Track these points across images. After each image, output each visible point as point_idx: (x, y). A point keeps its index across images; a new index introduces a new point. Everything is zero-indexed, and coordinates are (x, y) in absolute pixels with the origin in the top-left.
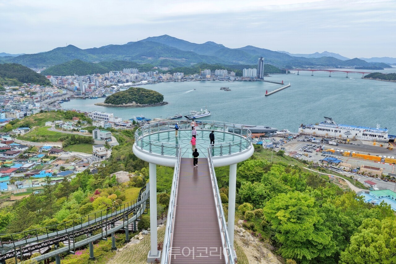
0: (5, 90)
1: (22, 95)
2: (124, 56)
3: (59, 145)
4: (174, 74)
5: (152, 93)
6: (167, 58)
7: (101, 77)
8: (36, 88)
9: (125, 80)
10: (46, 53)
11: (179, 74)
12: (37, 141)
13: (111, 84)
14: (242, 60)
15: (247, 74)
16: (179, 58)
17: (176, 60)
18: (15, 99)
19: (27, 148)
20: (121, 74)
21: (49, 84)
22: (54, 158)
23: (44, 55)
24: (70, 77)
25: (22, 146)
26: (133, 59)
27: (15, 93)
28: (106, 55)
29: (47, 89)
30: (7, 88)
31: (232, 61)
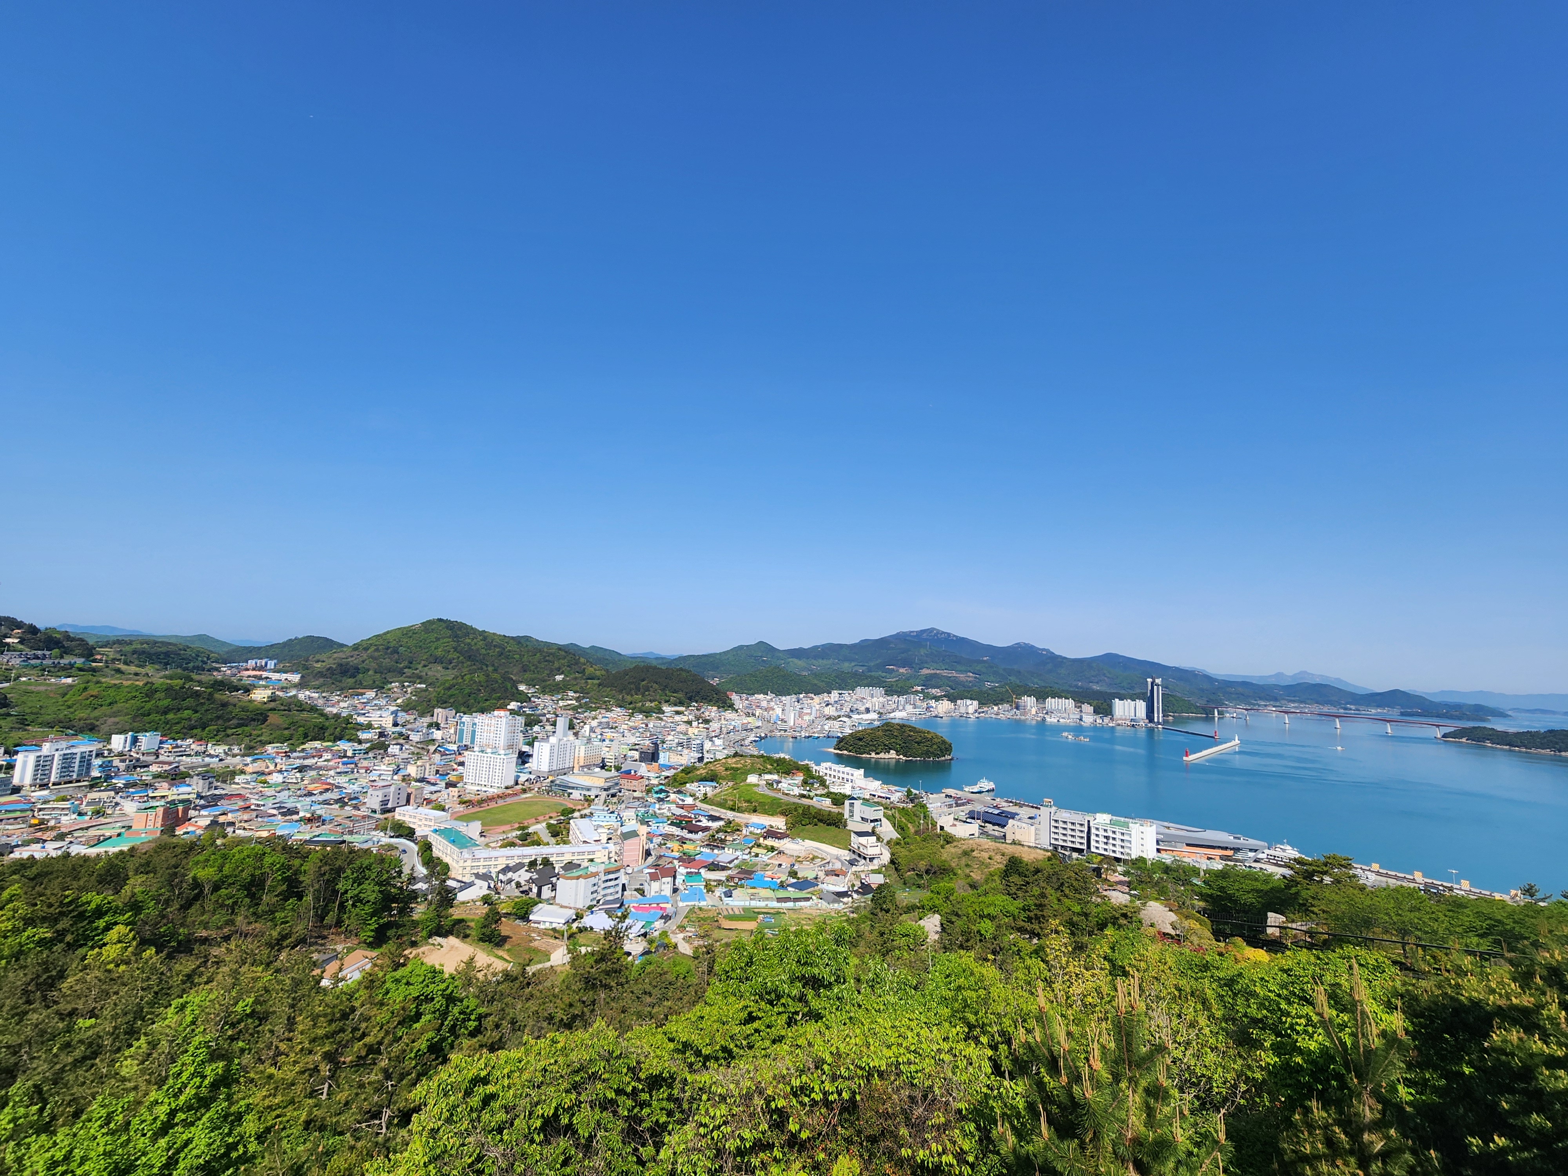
0: (663, 712)
1: (689, 723)
2: (853, 664)
3: (779, 823)
4: (959, 702)
5: (929, 736)
6: (938, 672)
7: (817, 699)
8: (711, 711)
9: (863, 709)
10: (720, 654)
11: (969, 702)
12: (740, 810)
13: (839, 714)
14: (1097, 683)
15: (1121, 710)
16: (961, 672)
17: (955, 675)
18: (679, 729)
19: (722, 823)
20: (852, 697)
21: (731, 706)
22: (772, 849)
23: (718, 657)
24: (761, 696)
25: (713, 818)
26: (870, 671)
27: (677, 718)
28: (820, 661)
29: (729, 714)
30: (666, 708)
31: (1075, 683)
